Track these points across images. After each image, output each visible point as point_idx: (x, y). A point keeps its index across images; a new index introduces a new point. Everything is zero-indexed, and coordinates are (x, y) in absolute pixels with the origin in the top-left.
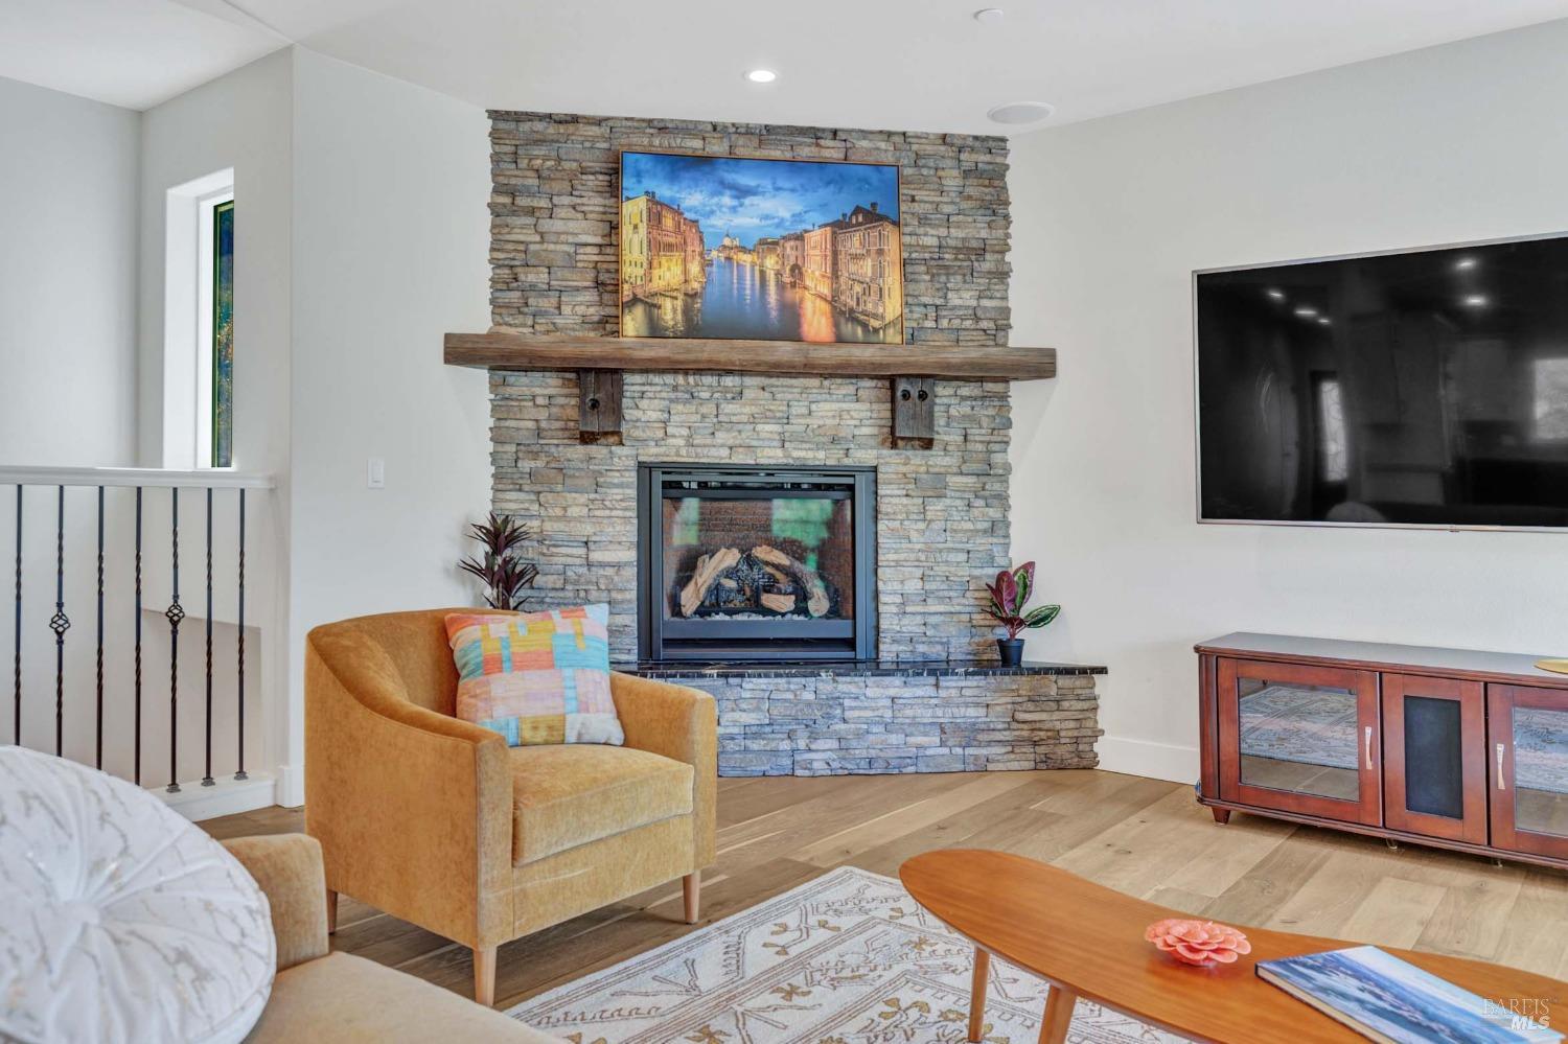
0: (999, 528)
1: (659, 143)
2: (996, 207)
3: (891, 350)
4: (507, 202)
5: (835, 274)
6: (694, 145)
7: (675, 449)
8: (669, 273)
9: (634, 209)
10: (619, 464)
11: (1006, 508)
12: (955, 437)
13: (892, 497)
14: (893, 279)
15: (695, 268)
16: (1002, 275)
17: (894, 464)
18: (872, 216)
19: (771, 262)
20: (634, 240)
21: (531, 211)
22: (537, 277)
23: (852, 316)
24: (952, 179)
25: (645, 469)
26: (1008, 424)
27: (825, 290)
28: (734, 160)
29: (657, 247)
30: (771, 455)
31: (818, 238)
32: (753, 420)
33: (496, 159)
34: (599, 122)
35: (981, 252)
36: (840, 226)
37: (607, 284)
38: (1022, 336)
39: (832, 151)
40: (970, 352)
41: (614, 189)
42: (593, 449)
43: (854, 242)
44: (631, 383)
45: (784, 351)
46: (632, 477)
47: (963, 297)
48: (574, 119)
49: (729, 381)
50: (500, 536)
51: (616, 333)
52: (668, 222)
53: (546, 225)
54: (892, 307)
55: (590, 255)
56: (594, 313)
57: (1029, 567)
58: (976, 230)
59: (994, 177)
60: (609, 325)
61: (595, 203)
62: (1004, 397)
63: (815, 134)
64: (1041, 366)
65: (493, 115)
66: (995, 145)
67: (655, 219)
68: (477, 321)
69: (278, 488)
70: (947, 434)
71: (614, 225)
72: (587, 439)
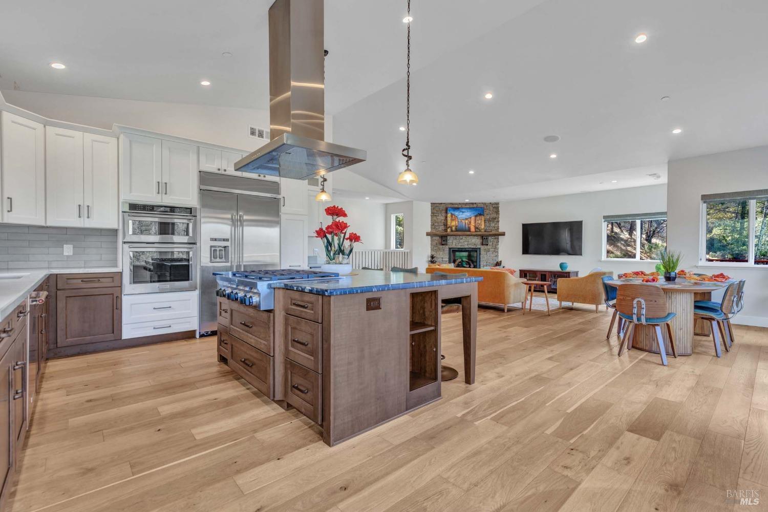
0: (497, 256)
1: (452, 206)
2: (497, 212)
3: (483, 233)
4: (433, 214)
5: (475, 223)
6: (457, 206)
7: (454, 246)
8: (453, 223)
9: (449, 215)
10: (446, 248)
11: (498, 253)
12: (491, 244)
13: (482, 252)
14: (483, 223)
15: (457, 223)
16: (498, 222)
17: (482, 248)
18: (480, 215)
19: (467, 221)
20: (449, 219)
21: (436, 216)
22: (437, 224)
23: (477, 228)
24: (491, 208)
25: (450, 249)
26: (498, 242)
27: (474, 225)
28: (462, 208)
29: (452, 220)
30: (466, 247)
31: (473, 218)
32: (464, 242)
33: (432, 209)
34: (444, 204)
35: (495, 219)
36: (476, 216)
37: (446, 225)
38: (501, 230)
39: (475, 206)
40: (493, 232)
41: (446, 213)
42: (444, 246)
43: (478, 218)
44: (448, 237)
45: (468, 233)
46: (448, 250)
47: (493, 225)
48: (441, 204)
49: (461, 237)
50: (432, 257)
51: (447, 231)
52: (453, 217)
53: (438, 217)
54: (483, 227)
55: (443, 221)
56: (444, 228)
57: (501, 261)
58: (494, 215)
59: (497, 208)
60: (446, 230)
61: (444, 214)
62: (498, 238)
63: (473, 204)
64: (503, 234)
65: (431, 203)
66: (497, 204)
67: (452, 216)
68: (429, 230)
69: (411, 252)
70: (490, 243)
71: (446, 217)
72: (443, 245)
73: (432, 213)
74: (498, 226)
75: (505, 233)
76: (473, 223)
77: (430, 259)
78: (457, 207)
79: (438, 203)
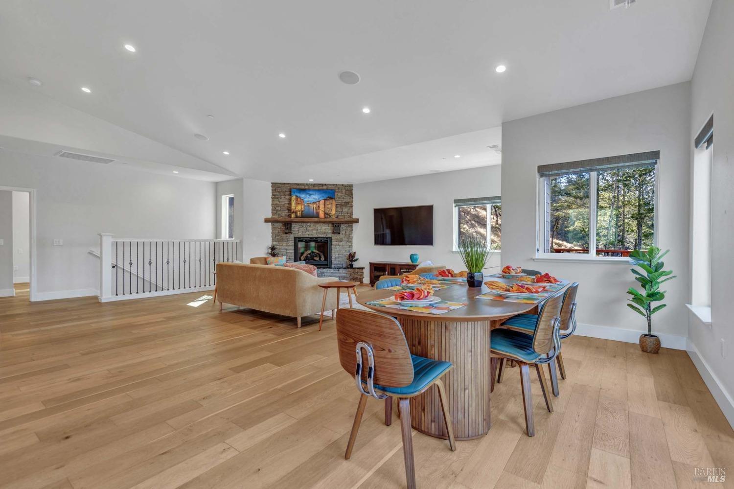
0: (351, 247)
1: (298, 187)
2: (351, 195)
3: (334, 219)
4: (274, 197)
5: (325, 207)
6: (303, 187)
7: (300, 235)
8: (299, 208)
9: (294, 198)
10: (292, 236)
11: (352, 243)
12: (344, 232)
13: (334, 242)
14: (334, 208)
15: (303, 207)
16: (352, 207)
17: (334, 237)
18: (331, 198)
19: (315, 206)
20: (293, 203)
21: (278, 198)
22: (279, 208)
23: (327, 214)
24: (344, 192)
25: (295, 238)
26: (352, 230)
27: (323, 210)
28: (309, 190)
29: (297, 204)
30: (315, 235)
31: (322, 202)
32: (312, 230)
33: (272, 190)
34: (288, 184)
35: (348, 203)
36: (326, 200)
37: (289, 209)
38: (354, 217)
39: (325, 188)
40: (346, 219)
41: (290, 194)
42: (287, 235)
43: (328, 202)
44: (293, 225)
45: (316, 219)
46: (293, 239)
47: (345, 210)
48: (285, 184)
49: (308, 224)
50: (273, 248)
51: (291, 217)
52: (299, 200)
53: (280, 200)
54: (333, 212)
55: (287, 205)
56: (287, 214)
57: (355, 253)
58: (347, 199)
59: (351, 191)
60: (290, 216)
61: (288, 197)
62: (352, 226)
63: (322, 185)
64: (357, 221)
65: (272, 183)
66: (351, 186)
67: (297, 199)
68: (270, 216)
69: (241, 242)
70: (342, 232)
71: (290, 200)
72: (286, 233)
73: (272, 195)
74: (352, 212)
75: (358, 219)
76: (322, 207)
77: (270, 251)
78: (303, 189)
79: (280, 183)
